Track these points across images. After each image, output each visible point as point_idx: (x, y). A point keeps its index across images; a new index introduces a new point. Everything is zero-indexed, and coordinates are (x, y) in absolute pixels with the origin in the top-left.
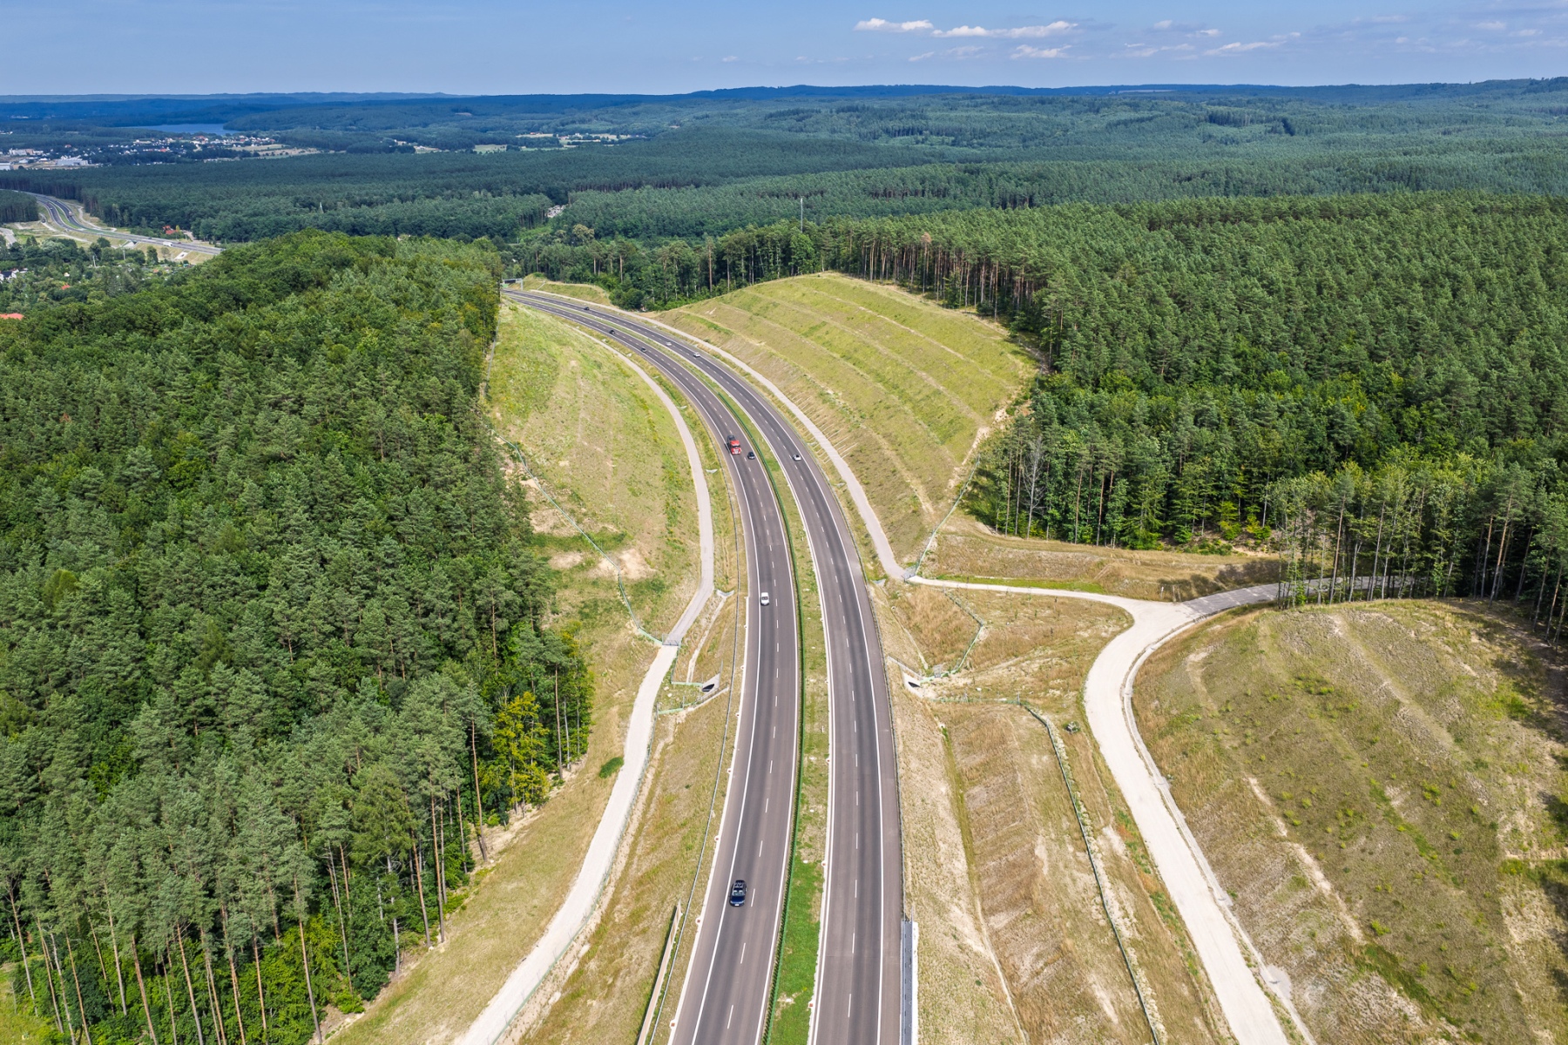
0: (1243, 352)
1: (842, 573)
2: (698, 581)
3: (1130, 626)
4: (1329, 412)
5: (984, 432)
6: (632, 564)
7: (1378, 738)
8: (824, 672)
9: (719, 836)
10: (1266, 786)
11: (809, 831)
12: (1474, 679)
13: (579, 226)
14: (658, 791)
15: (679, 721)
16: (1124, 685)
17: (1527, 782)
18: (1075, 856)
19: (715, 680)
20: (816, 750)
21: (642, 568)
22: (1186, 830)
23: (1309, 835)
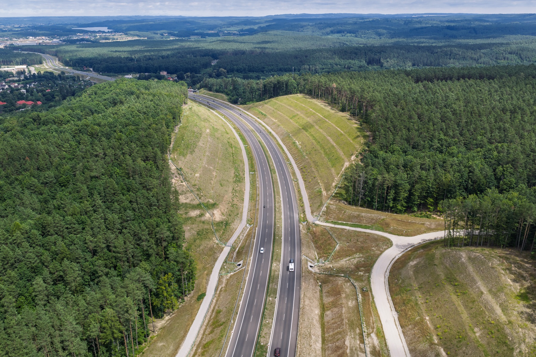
0: (442, 138)
1: (292, 218)
2: (241, 220)
3: (391, 246)
4: (469, 167)
5: (347, 164)
6: (217, 215)
7: (474, 307)
8: (279, 261)
9: (233, 331)
10: (431, 320)
11: (265, 330)
12: (511, 286)
13: (222, 69)
14: (216, 308)
15: (227, 278)
16: (386, 271)
17: (527, 332)
18: (359, 345)
19: (241, 262)
20: (272, 295)
21: (221, 216)
22: (402, 335)
23: (445, 344)
